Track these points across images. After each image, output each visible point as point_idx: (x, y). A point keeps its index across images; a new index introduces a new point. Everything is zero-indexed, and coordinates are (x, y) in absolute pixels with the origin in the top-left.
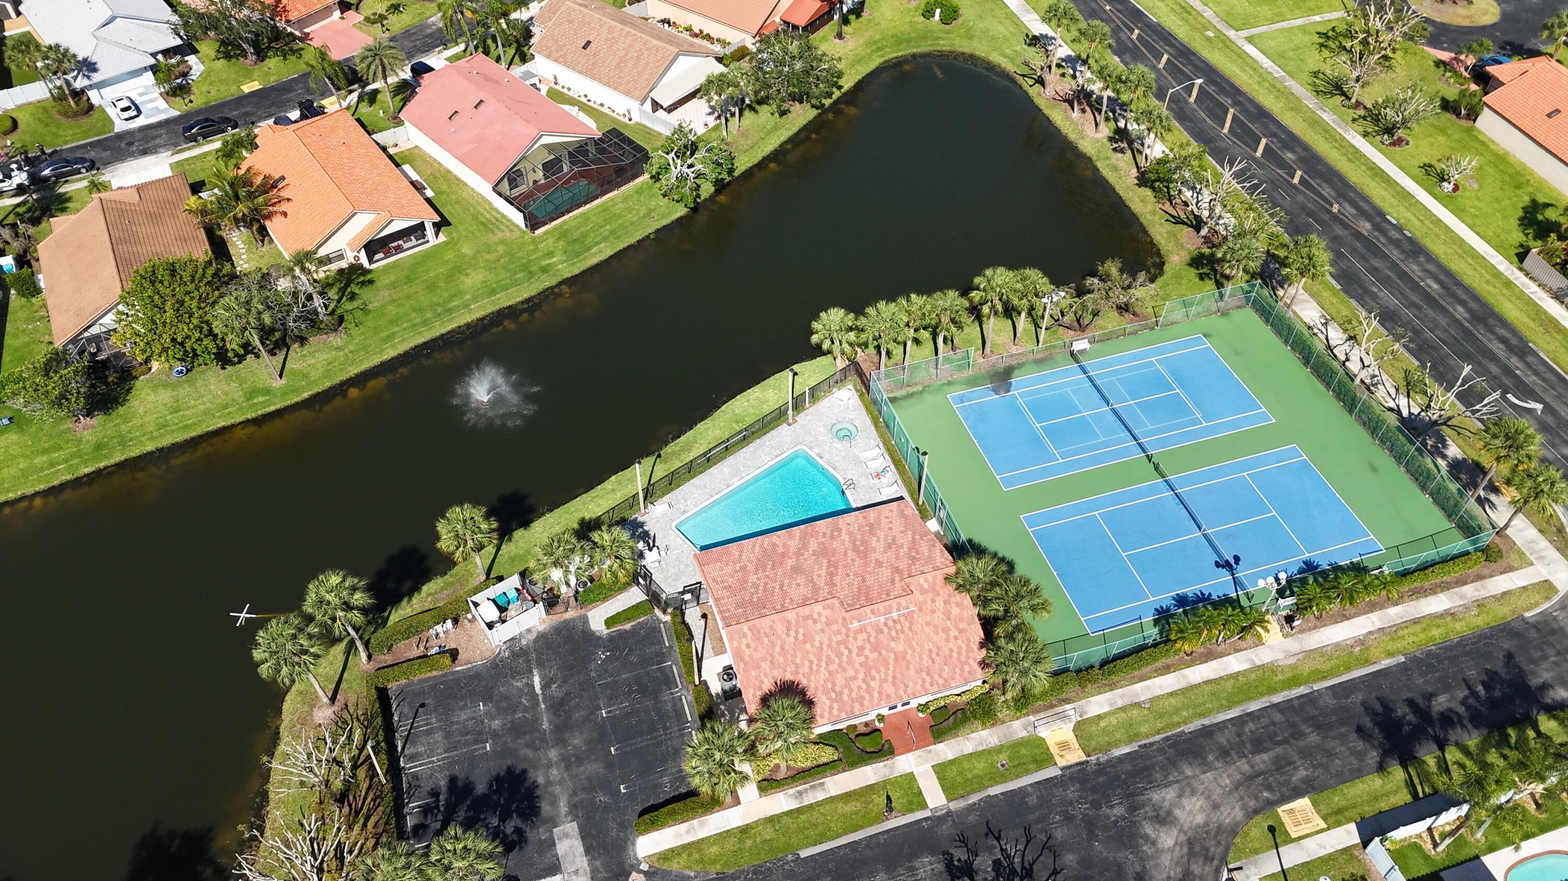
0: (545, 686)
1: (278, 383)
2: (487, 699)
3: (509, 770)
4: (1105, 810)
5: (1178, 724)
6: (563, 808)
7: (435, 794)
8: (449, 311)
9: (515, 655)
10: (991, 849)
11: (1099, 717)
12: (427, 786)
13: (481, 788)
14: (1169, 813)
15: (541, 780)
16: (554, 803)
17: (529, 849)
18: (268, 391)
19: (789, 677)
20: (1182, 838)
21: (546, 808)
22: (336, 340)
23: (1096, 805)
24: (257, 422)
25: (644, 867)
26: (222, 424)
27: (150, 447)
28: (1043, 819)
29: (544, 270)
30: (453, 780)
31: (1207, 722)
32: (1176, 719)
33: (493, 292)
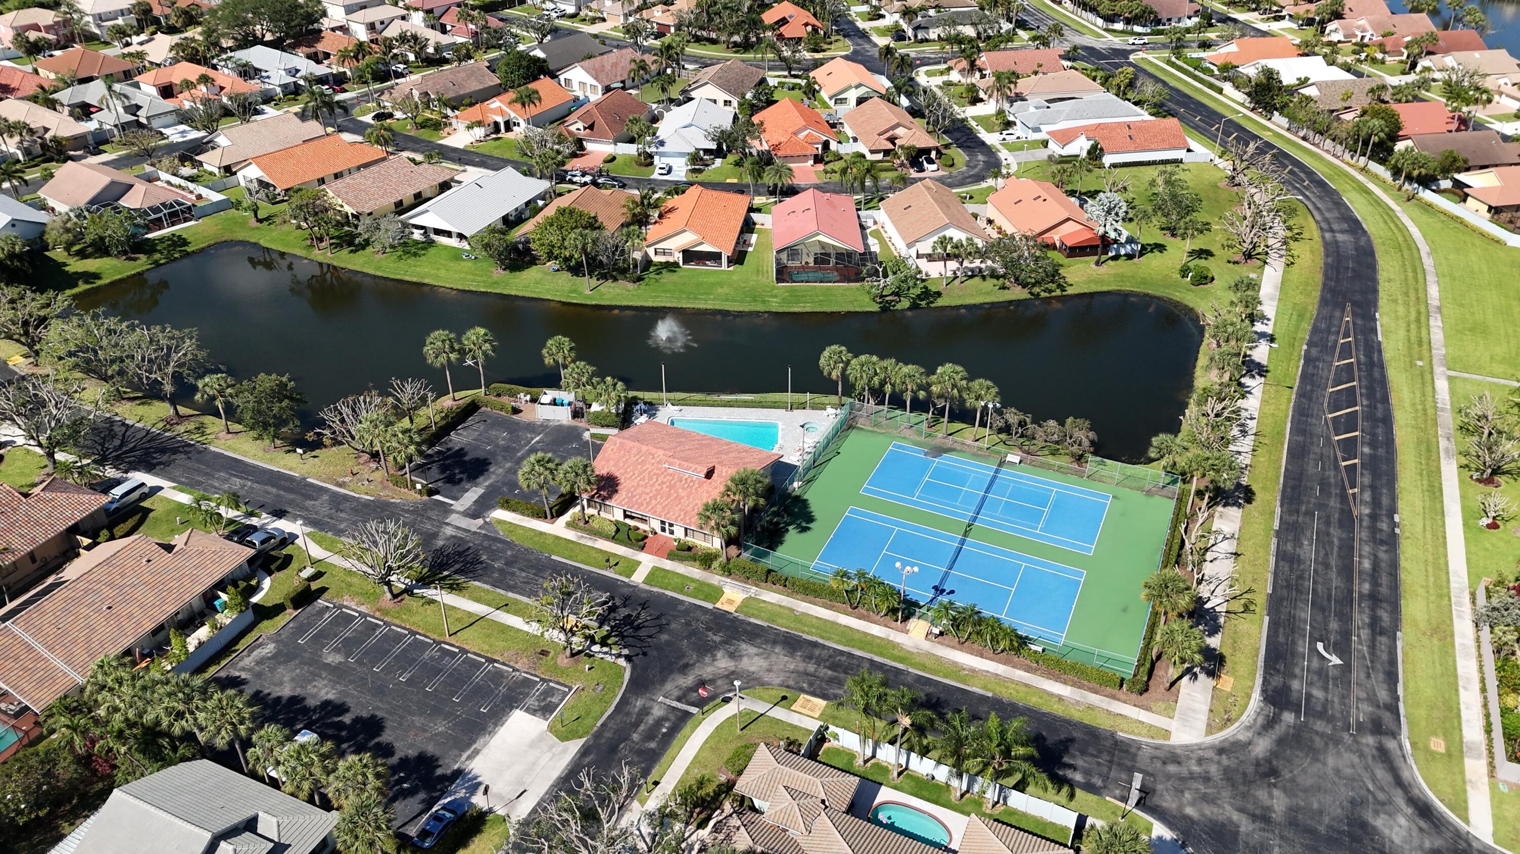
0: (538, 442)
1: (588, 292)
2: (510, 433)
3: (486, 459)
4: (710, 634)
5: (803, 632)
6: (487, 484)
7: (449, 449)
8: (696, 299)
9: (542, 425)
10: (634, 609)
11: (764, 602)
12: (450, 445)
13: (467, 458)
14: (741, 656)
15: (492, 470)
16: (485, 480)
17: (457, 487)
18: (580, 293)
19: (617, 474)
20: (733, 669)
21: (481, 479)
22: (630, 286)
23: (709, 629)
24: (564, 303)
25: (488, 520)
26: (549, 297)
27: (513, 293)
28: (675, 617)
29: (763, 302)
30: (462, 449)
31: (821, 641)
32: (806, 629)
33: (727, 300)
